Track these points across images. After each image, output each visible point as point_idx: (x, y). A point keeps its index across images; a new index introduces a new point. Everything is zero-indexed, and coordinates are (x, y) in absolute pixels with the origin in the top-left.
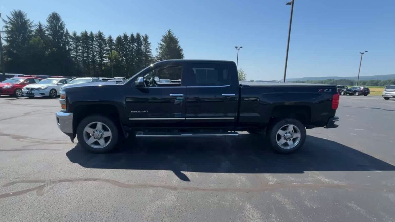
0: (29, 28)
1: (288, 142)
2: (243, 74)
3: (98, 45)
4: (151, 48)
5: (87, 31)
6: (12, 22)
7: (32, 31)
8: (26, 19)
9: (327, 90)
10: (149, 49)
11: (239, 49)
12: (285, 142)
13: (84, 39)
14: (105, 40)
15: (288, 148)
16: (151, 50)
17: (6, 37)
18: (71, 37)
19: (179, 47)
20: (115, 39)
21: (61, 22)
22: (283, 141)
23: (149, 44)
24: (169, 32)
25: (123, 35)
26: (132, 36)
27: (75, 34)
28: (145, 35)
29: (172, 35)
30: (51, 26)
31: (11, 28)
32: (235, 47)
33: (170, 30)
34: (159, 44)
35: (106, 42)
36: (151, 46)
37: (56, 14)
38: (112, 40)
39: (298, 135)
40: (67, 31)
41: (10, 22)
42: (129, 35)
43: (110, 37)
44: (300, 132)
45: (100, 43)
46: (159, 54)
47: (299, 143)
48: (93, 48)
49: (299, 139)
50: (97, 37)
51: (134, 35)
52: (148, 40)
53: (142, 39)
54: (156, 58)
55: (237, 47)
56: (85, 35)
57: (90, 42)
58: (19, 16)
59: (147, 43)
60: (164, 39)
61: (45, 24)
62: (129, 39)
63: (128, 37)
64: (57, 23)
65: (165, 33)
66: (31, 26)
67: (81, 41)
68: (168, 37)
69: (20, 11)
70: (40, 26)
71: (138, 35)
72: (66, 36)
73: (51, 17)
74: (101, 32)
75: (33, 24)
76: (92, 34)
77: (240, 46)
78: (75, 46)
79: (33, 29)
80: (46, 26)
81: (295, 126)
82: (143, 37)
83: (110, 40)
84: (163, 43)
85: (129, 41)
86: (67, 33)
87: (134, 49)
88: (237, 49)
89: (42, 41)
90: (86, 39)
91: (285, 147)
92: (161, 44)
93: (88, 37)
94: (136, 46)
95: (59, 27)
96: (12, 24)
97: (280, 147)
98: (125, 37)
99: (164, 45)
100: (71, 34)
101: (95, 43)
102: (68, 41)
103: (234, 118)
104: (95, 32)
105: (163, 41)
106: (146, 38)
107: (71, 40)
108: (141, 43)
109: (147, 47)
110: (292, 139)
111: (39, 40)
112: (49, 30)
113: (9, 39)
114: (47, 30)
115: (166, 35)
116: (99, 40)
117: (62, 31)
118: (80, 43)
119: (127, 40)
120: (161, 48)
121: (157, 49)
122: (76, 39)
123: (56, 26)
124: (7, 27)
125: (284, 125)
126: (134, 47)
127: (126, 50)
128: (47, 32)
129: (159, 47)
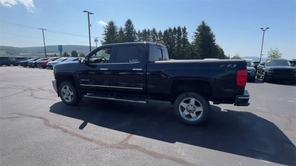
0: (116, 31)
1: (191, 114)
2: (278, 54)
3: (152, 38)
4: (188, 36)
5: (146, 29)
6: (108, 28)
7: (117, 32)
8: (114, 26)
9: (230, 65)
10: (187, 37)
11: (266, 30)
12: (188, 114)
13: (144, 34)
14: (157, 33)
15: (192, 120)
16: (188, 38)
17: (105, 38)
18: (137, 34)
19: (212, 34)
20: (163, 32)
21: (132, 25)
22: (186, 113)
23: (187, 33)
24: (203, 23)
25: (169, 29)
26: (175, 29)
27: (139, 32)
28: (184, 27)
29: (205, 24)
30: (127, 28)
31: (108, 32)
32: (261, 29)
33: (204, 20)
34: (194, 33)
35: (157, 35)
36: (188, 35)
37: (130, 20)
38: (161, 33)
39: (200, 109)
40: (135, 30)
41: (107, 28)
42: (172, 28)
43: (160, 31)
44: (202, 106)
45: (153, 36)
46: (194, 40)
47: (202, 116)
48: (150, 40)
49: (202, 113)
50: (152, 32)
51: (176, 28)
52: (186, 31)
53: (182, 30)
54: (191, 44)
55: (263, 29)
56: (145, 31)
57: (148, 36)
58: (111, 24)
59: (185, 33)
60: (198, 29)
61: (124, 27)
62: (172, 31)
63: (172, 30)
64: (130, 26)
65: (200, 24)
66: (117, 29)
67: (143, 36)
68: (202, 27)
69: (112, 21)
70: (121, 29)
71: (179, 28)
72: (134, 34)
73: (127, 22)
74: (155, 28)
75: (118, 28)
76: (149, 30)
77: (267, 28)
78: (139, 40)
79: (118, 31)
80: (124, 28)
81: (197, 100)
82: (182, 28)
83: (160, 33)
84: (198, 32)
85: (173, 33)
86: (135, 32)
87: (176, 38)
88: (263, 30)
89: (121, 38)
90: (145, 34)
91: (189, 119)
92: (195, 33)
93: (147, 32)
94: (177, 36)
95: (131, 28)
96: (108, 29)
97: (183, 118)
98: (170, 30)
99: (198, 33)
100: (137, 32)
101: (150, 36)
102: (135, 36)
103: (142, 89)
104: (151, 29)
105: (198, 30)
106: (185, 29)
107: (137, 36)
108: (181, 33)
109: (185, 36)
110: (195, 112)
111: (120, 38)
112: (126, 31)
113: (106, 38)
114: (125, 31)
115: (200, 25)
116: (153, 34)
117: (132, 31)
118: (142, 37)
119: (171, 32)
120: (196, 36)
121: (192, 37)
122: (140, 34)
123: (129, 28)
124: (105, 31)
125: (186, 98)
126: (176, 37)
127: (170, 40)
128: (124, 32)
129: (194, 35)
